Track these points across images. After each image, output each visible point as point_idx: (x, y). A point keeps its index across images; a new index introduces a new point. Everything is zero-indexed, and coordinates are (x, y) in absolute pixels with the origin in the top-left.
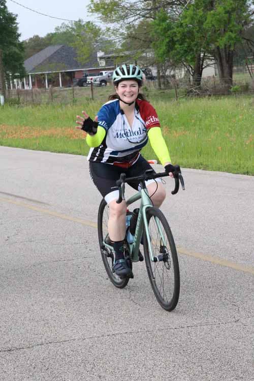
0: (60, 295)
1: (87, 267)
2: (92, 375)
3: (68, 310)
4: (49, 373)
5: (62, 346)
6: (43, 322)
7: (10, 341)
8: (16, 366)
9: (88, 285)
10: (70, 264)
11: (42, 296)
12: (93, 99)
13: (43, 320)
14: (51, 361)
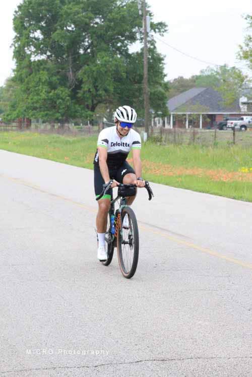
0: (206, 319)
1: (231, 298)
3: (214, 332)
5: (209, 361)
7: (162, 352)
8: (169, 373)
10: (214, 294)
12: (234, 143)
13: (192, 339)
14: (200, 373)
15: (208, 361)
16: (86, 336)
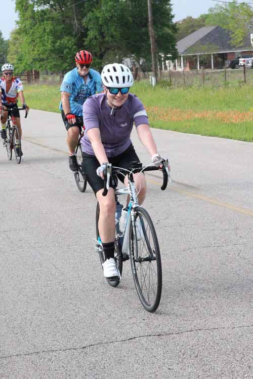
0: (209, 282)
1: (237, 254)
2: (241, 365)
3: (218, 297)
4: (199, 361)
6: (192, 309)
7: (159, 325)
8: (165, 351)
9: (238, 272)
10: (219, 251)
11: (191, 281)
12: (245, 81)
13: (193, 306)
14: (200, 348)
15: (209, 333)
16: (76, 310)
